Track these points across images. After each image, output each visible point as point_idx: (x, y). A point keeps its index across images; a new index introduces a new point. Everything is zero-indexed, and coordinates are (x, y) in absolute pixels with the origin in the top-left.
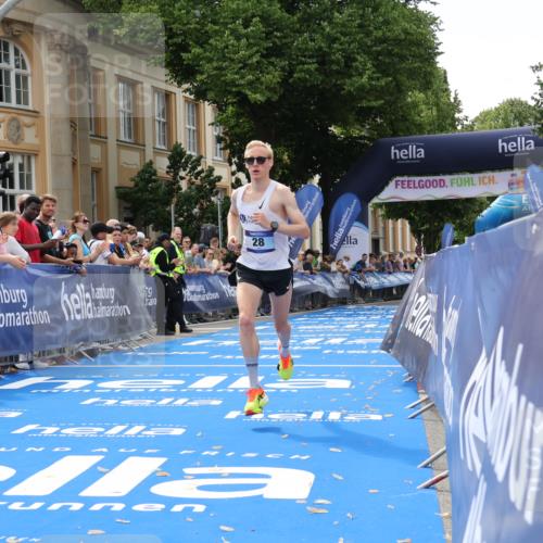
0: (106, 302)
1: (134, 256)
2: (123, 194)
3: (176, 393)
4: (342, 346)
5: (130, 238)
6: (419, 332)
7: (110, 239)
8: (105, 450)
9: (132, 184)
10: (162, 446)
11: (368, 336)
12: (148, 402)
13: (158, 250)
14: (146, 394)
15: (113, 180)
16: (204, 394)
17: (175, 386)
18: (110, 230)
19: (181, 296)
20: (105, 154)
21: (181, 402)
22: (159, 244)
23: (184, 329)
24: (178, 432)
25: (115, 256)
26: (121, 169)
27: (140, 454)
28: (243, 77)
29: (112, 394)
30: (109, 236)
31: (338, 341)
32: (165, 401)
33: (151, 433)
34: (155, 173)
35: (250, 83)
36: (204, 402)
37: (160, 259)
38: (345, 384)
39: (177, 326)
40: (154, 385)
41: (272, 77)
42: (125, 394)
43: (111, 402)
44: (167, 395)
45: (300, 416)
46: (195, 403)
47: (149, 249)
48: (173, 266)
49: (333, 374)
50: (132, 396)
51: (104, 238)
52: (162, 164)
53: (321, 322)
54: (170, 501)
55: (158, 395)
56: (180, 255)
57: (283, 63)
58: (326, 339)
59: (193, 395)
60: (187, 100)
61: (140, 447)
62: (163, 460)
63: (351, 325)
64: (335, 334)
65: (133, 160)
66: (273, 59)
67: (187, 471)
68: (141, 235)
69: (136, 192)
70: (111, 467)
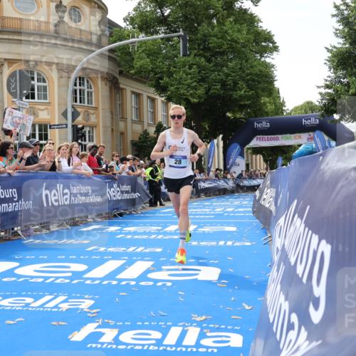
0: (127, 192)
1: (139, 171)
2: (134, 144)
3: (158, 233)
4: (233, 212)
5: (138, 163)
6: (267, 206)
7: (128, 164)
8: (127, 258)
9: (137, 139)
10: (152, 256)
11: (244, 207)
12: (145, 237)
13: (150, 169)
14: (145, 233)
15: (129, 138)
16: (171, 233)
17: (158, 230)
18: (128, 160)
19: (160, 189)
20: (126, 126)
21: (160, 237)
22: (150, 166)
23: (161, 204)
24: (159, 250)
25: (131, 172)
26: (133, 132)
27: (142, 260)
28: (188, 92)
29: (129, 233)
30: (128, 162)
31: (230, 210)
32: (153, 237)
33: (147, 250)
34: (148, 134)
35: (191, 94)
36: (171, 237)
37: (151, 173)
38: (234, 229)
39: (158, 203)
40: (148, 229)
41: (201, 91)
42: (135, 233)
43: (129, 237)
44: (155, 234)
45: (214, 243)
46: (167, 237)
47: (146, 168)
48: (157, 176)
49: (228, 224)
50: (138, 234)
51: (126, 164)
52: (152, 130)
53: (223, 201)
54: (156, 281)
55: (150, 233)
56: (160, 171)
57: (206, 86)
58: (225, 209)
59: (166, 234)
60: (162, 102)
61: (143, 257)
62: (152, 263)
63: (237, 202)
64: (230, 207)
65: (138, 129)
66: (201, 83)
67: (163, 267)
68: (142, 162)
69: (140, 142)
70: (130, 265)
